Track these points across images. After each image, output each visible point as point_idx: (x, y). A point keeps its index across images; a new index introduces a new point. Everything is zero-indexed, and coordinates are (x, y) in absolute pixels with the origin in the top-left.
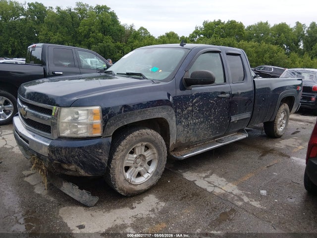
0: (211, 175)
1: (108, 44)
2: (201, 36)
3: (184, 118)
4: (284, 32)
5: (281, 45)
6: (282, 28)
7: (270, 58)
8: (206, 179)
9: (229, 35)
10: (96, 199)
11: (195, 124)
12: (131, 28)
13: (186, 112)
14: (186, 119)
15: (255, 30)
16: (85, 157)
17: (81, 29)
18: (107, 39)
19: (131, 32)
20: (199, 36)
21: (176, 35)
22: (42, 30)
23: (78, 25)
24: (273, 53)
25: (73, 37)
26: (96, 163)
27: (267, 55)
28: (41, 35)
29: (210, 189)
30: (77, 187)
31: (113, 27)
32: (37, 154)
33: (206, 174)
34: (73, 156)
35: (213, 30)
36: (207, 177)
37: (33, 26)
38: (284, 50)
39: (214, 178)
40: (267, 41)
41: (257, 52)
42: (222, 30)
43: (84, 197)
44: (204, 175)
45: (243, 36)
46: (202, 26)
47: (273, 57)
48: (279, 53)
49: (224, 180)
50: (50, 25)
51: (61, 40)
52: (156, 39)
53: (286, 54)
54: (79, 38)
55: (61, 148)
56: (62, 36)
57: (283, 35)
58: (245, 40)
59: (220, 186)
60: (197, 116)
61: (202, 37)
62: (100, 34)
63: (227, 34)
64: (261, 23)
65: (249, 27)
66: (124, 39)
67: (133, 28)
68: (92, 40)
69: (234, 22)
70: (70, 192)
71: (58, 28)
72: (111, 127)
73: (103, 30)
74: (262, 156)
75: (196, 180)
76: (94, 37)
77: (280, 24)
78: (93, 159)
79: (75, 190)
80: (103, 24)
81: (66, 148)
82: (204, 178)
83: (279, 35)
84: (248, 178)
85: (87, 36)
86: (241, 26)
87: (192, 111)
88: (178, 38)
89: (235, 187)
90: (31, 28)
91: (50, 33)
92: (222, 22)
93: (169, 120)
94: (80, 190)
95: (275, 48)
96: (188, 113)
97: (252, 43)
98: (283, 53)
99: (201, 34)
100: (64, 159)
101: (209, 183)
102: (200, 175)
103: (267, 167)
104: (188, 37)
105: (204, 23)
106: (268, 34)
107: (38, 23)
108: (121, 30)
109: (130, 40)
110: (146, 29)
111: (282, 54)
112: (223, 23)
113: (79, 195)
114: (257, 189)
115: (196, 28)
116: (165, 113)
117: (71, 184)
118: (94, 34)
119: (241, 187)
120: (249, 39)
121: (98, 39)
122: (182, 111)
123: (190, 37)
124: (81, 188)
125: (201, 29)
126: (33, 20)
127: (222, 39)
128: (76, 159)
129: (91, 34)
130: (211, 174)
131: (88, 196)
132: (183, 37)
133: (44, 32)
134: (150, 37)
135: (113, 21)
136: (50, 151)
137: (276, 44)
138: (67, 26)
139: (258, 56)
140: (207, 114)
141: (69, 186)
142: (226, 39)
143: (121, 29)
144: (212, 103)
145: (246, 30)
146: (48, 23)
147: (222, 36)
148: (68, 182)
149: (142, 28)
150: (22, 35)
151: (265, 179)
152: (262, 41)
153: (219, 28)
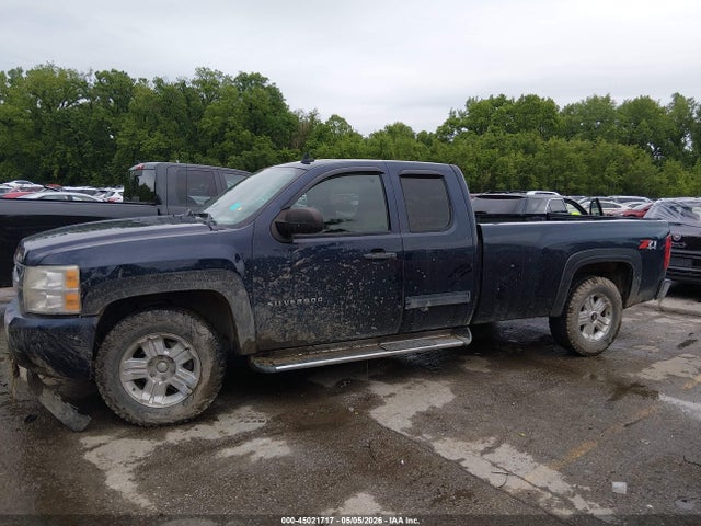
0: (499, 446)
1: (263, 152)
2: (463, 129)
3: (272, 294)
4: (648, 117)
5: (642, 144)
6: (641, 109)
7: (620, 172)
8: (486, 456)
9: (525, 126)
10: (85, 421)
11: (302, 306)
12: (312, 116)
13: (276, 282)
14: (279, 296)
15: (581, 114)
16: (52, 346)
17: (206, 123)
18: (261, 142)
19: (311, 127)
20: (458, 129)
21: (409, 129)
22: (123, 125)
23: (201, 114)
24: (625, 161)
25: (189, 140)
26: (70, 357)
27: (612, 167)
28: (123, 136)
29: (496, 481)
31: (272, 118)
33: (487, 444)
35: (488, 116)
36: (489, 450)
37: (106, 119)
38: (648, 156)
39: (505, 453)
40: (610, 137)
41: (589, 162)
42: (508, 116)
43: (67, 415)
44: (481, 447)
45: (554, 129)
46: (464, 109)
47: (627, 170)
48: (638, 163)
49: (529, 458)
50: (142, 116)
51: (164, 146)
52: (366, 140)
53: (654, 163)
54: (202, 142)
56: (166, 138)
57: (644, 122)
58: (560, 136)
59: (521, 474)
60: (306, 292)
61: (464, 133)
62: (246, 133)
63: (519, 124)
64: (595, 99)
65: (569, 109)
66: (297, 141)
67: (317, 118)
68: (229, 144)
69: (535, 98)
71: (157, 123)
72: (96, 301)
73: (252, 124)
74: (613, 399)
75: (463, 460)
76: (234, 139)
77: (636, 100)
80: (253, 111)
82: (482, 453)
83: (637, 124)
84: (583, 452)
85: (219, 137)
86: (550, 106)
87: (293, 281)
88: (413, 135)
89: (555, 473)
90: (101, 122)
91: (142, 133)
92: (508, 98)
93: (228, 295)
95: (629, 150)
96: (281, 285)
97: (577, 142)
98: (647, 161)
99: (463, 126)
101: (494, 465)
102: (473, 446)
103: (627, 425)
104: (434, 132)
105: (468, 102)
106: (611, 121)
107: (115, 113)
108: (289, 123)
109: (308, 143)
110: (343, 120)
111: (645, 164)
112: (510, 102)
114: (604, 478)
115: (452, 114)
116: (219, 282)
118: (234, 133)
119: (568, 474)
120: (569, 133)
121: (242, 143)
122: (267, 280)
123: (438, 132)
125: (462, 115)
126: (106, 106)
127: (509, 135)
129: (229, 134)
130: (498, 444)
131: (72, 414)
132: (424, 132)
133: (129, 131)
134: (352, 134)
135: (273, 104)
137: (631, 142)
138: (176, 119)
139: (593, 170)
140: (335, 289)
142: (518, 134)
143: (291, 122)
144: (346, 269)
145: (562, 114)
146: (137, 113)
147: (509, 130)
149: (334, 118)
150: (82, 138)
151: (623, 455)
152: (600, 138)
153: (501, 112)
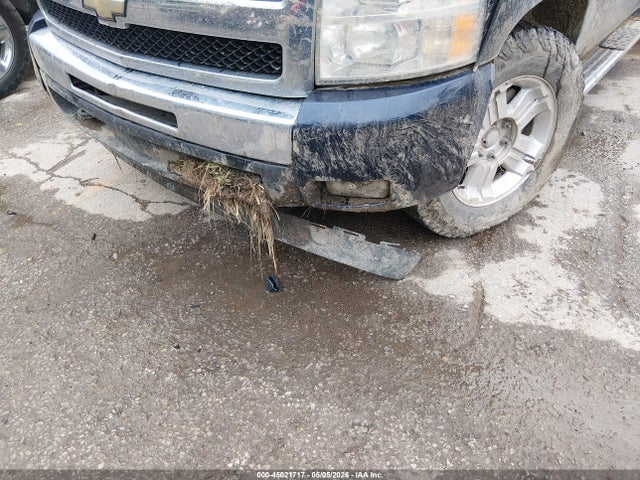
16: (427, 149)
26: (448, 163)
30: (362, 237)
32: (230, 156)
34: (391, 154)
43: (385, 260)
55: (352, 129)
70: (343, 254)
78: (445, 151)
79: (356, 246)
81: (368, 127)
94: (373, 245)
100: (358, 168)
113: (370, 256)
117: (341, 231)
124: (373, 238)
128: (400, 160)
131: (396, 256)
136: (301, 144)
141: (336, 237)
148: (330, 227)
